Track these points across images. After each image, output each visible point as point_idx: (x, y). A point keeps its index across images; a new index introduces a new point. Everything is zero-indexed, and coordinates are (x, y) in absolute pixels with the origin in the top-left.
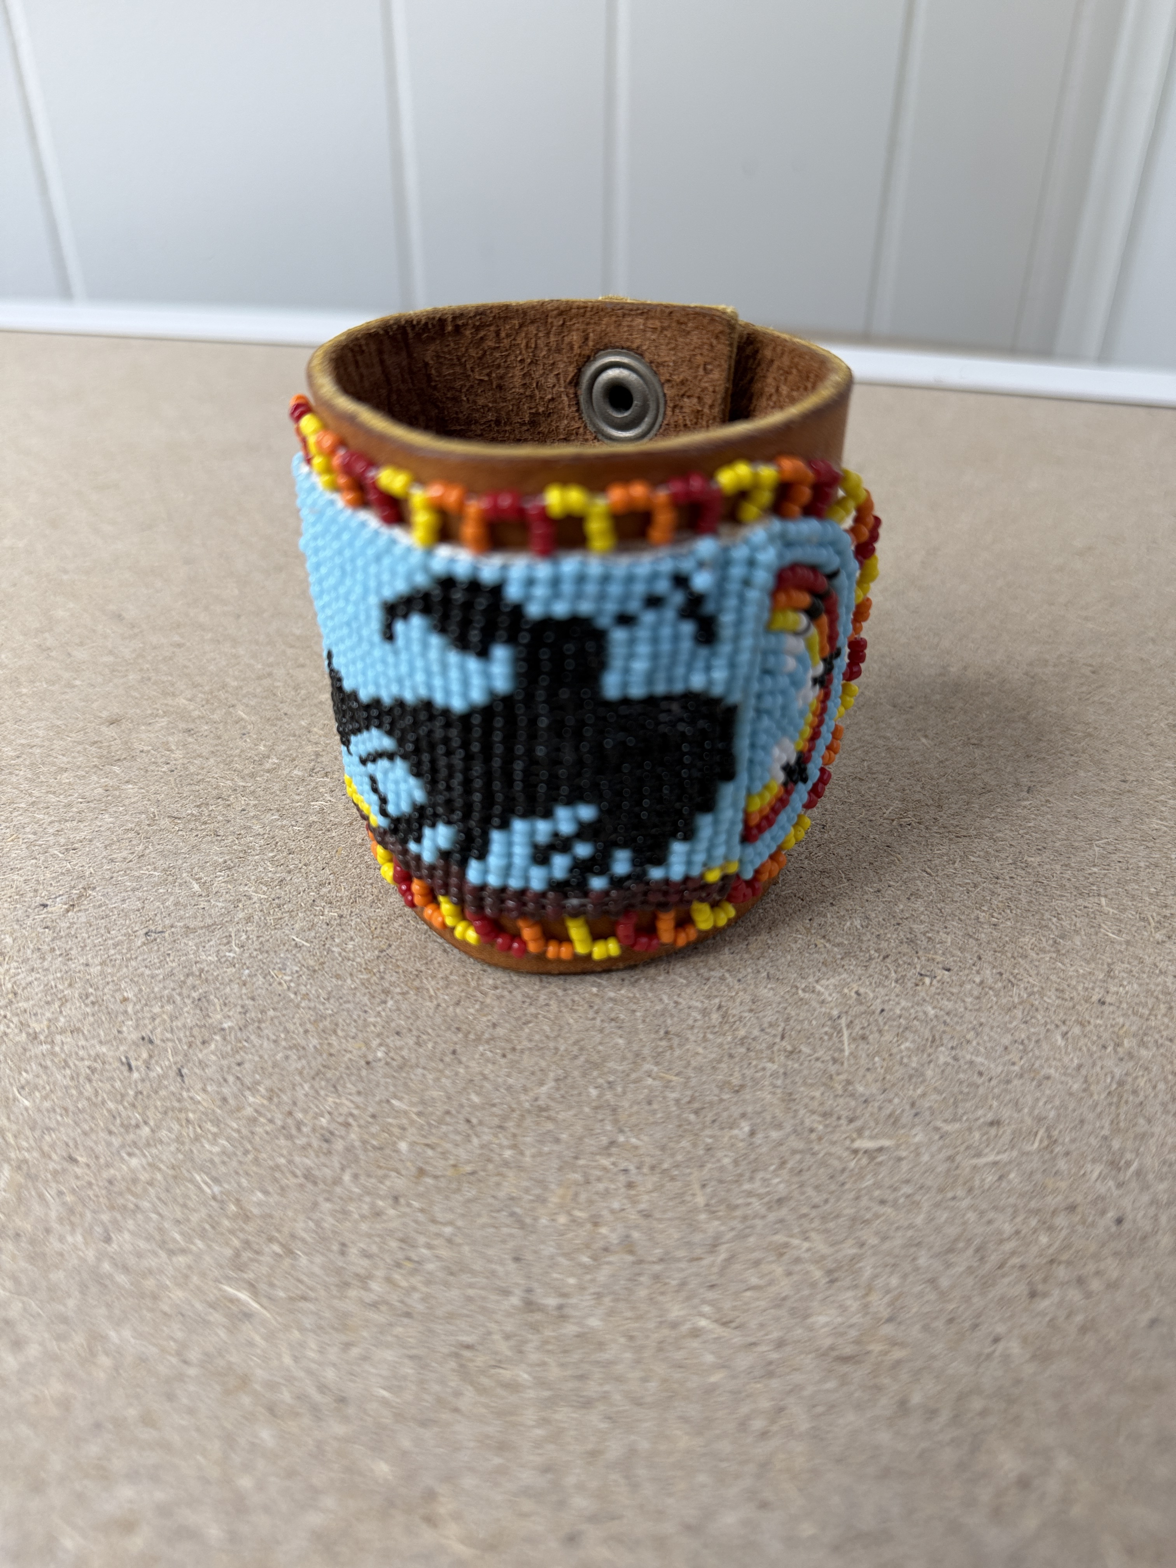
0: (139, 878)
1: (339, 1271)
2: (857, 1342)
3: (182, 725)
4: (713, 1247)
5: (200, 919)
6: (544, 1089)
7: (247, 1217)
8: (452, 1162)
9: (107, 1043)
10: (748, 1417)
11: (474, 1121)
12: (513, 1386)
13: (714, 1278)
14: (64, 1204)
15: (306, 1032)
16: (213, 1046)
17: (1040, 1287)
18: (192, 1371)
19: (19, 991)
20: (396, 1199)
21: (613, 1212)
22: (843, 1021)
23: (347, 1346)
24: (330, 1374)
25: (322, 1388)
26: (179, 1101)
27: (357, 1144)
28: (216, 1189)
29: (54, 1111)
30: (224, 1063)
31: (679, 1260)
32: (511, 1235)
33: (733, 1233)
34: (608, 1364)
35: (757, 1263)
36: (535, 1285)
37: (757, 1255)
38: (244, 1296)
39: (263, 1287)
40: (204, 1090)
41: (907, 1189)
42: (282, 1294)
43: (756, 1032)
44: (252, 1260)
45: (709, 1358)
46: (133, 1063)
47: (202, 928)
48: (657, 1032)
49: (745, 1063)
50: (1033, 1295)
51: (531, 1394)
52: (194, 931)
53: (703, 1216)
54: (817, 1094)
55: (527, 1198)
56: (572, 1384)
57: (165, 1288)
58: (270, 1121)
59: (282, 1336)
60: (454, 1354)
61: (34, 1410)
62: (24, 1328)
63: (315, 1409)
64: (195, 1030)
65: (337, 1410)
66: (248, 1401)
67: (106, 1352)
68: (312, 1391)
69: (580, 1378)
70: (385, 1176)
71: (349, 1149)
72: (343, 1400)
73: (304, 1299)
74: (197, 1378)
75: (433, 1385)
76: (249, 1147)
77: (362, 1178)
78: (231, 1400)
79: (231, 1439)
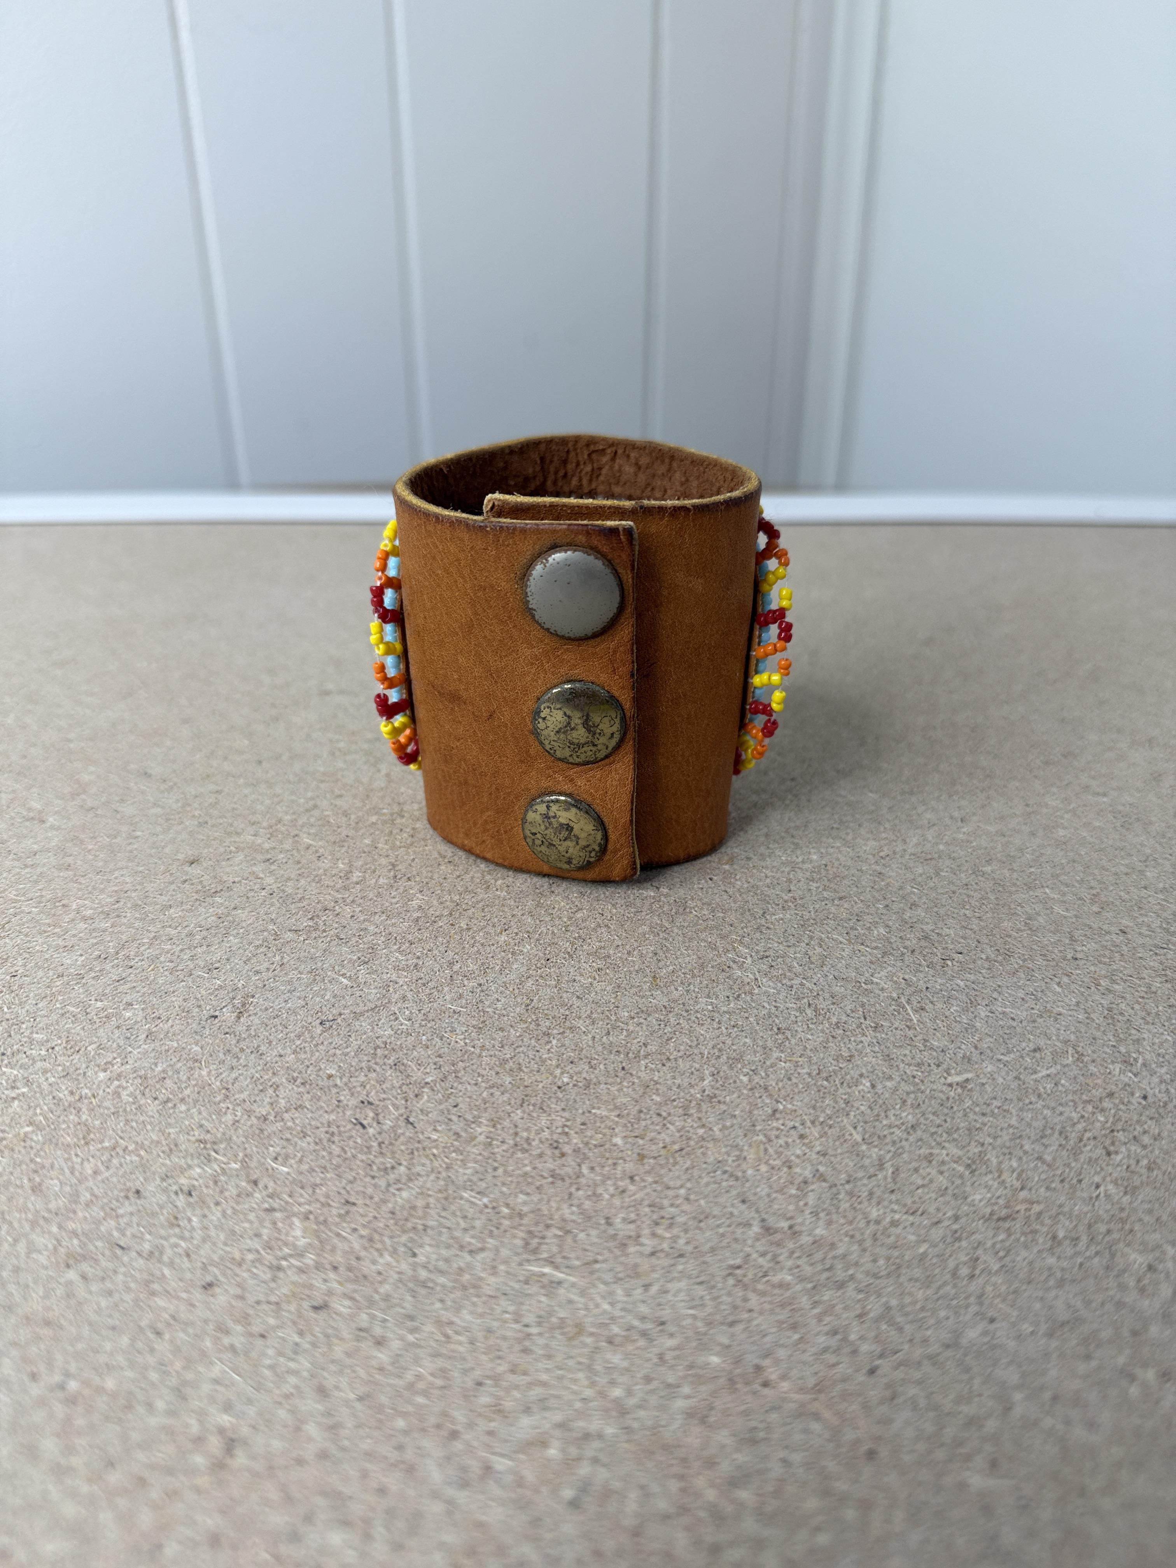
0: (290, 982)
1: (614, 1237)
2: (1007, 1207)
3: (259, 857)
4: (881, 1166)
5: (361, 1005)
6: (706, 1082)
7: (521, 1215)
8: (661, 1145)
9: (332, 1111)
10: (956, 1268)
11: (664, 1114)
12: (782, 1285)
13: (891, 1186)
14: (362, 1237)
15: (497, 1073)
16: (426, 1097)
17: (1112, 1148)
18: (534, 1330)
19: (230, 1086)
20: (632, 1178)
21: (798, 1157)
22: (903, 1000)
23: (647, 1287)
24: (644, 1309)
25: (643, 1319)
26: (419, 1142)
27: (581, 1146)
28: (485, 1200)
29: (314, 1170)
30: (442, 1107)
31: (861, 1179)
32: (731, 1186)
33: (891, 1154)
34: (844, 1256)
35: (916, 1170)
36: (766, 1216)
37: (914, 1164)
38: (547, 1270)
39: (559, 1260)
40: (435, 1130)
41: (996, 1103)
42: (577, 1263)
43: (844, 1018)
44: (540, 1244)
45: (912, 1238)
46: (365, 1122)
47: (368, 1011)
48: (771, 1029)
49: (846, 1040)
50: (1109, 1154)
51: (799, 1287)
52: (362, 1014)
53: (864, 1147)
54: (907, 1052)
55: (730, 1159)
56: (825, 1275)
57: (481, 1279)
58: (502, 1142)
59: (592, 1291)
60: (730, 1274)
61: (421, 1385)
62: (378, 1331)
63: (644, 1334)
64: (404, 1088)
65: (661, 1331)
66: (589, 1340)
67: (457, 1333)
68: (636, 1323)
69: (829, 1269)
70: (615, 1164)
71: (576, 1151)
72: (663, 1323)
73: (596, 1261)
74: (540, 1334)
75: (724, 1298)
76: (496, 1164)
77: (597, 1169)
78: (576, 1342)
79: (590, 1368)
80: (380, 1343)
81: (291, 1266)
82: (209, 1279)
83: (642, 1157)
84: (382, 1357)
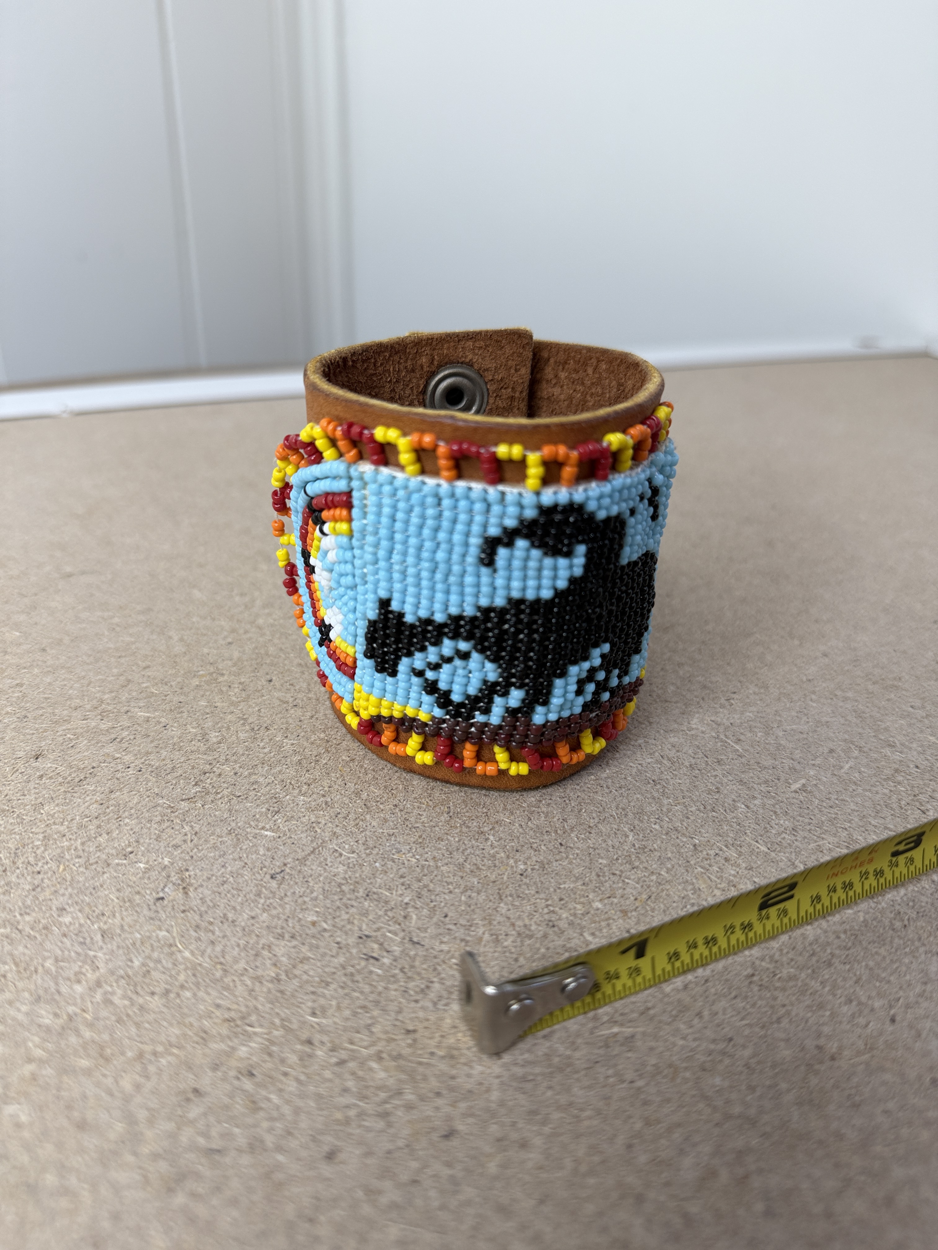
0: (215, 847)
3: (103, 739)
5: (299, 851)
6: (631, 838)
8: (632, 898)
9: (338, 954)
10: (892, 924)
11: (617, 872)
12: (791, 978)
14: (443, 1057)
15: (462, 877)
16: (414, 917)
18: (640, 1083)
19: (222, 960)
21: (734, 876)
22: (722, 737)
23: (699, 1015)
24: (709, 1033)
25: (714, 1041)
26: (435, 957)
27: (571, 918)
29: (357, 1013)
30: (435, 920)
38: (616, 1030)
39: (618, 1018)
40: (442, 942)
41: (834, 797)
43: (693, 761)
46: (375, 955)
47: (309, 855)
48: (649, 783)
49: (705, 777)
51: (803, 975)
52: (305, 859)
53: (773, 854)
54: (752, 775)
55: (690, 893)
56: (814, 959)
57: (569, 1057)
58: (506, 935)
59: (661, 1033)
60: (751, 983)
61: (583, 1168)
62: (514, 1136)
63: (723, 1053)
64: (389, 913)
65: (734, 1046)
66: (688, 1074)
67: (582, 1110)
68: (712, 1047)
69: (813, 954)
70: (608, 925)
72: (731, 1040)
73: (649, 1009)
74: (647, 1084)
75: (759, 1003)
76: (515, 956)
77: (597, 933)
78: (679, 1080)
79: (703, 1096)
80: (524, 1145)
81: (396, 1107)
82: (326, 1148)
83: (625, 912)
84: (534, 1157)
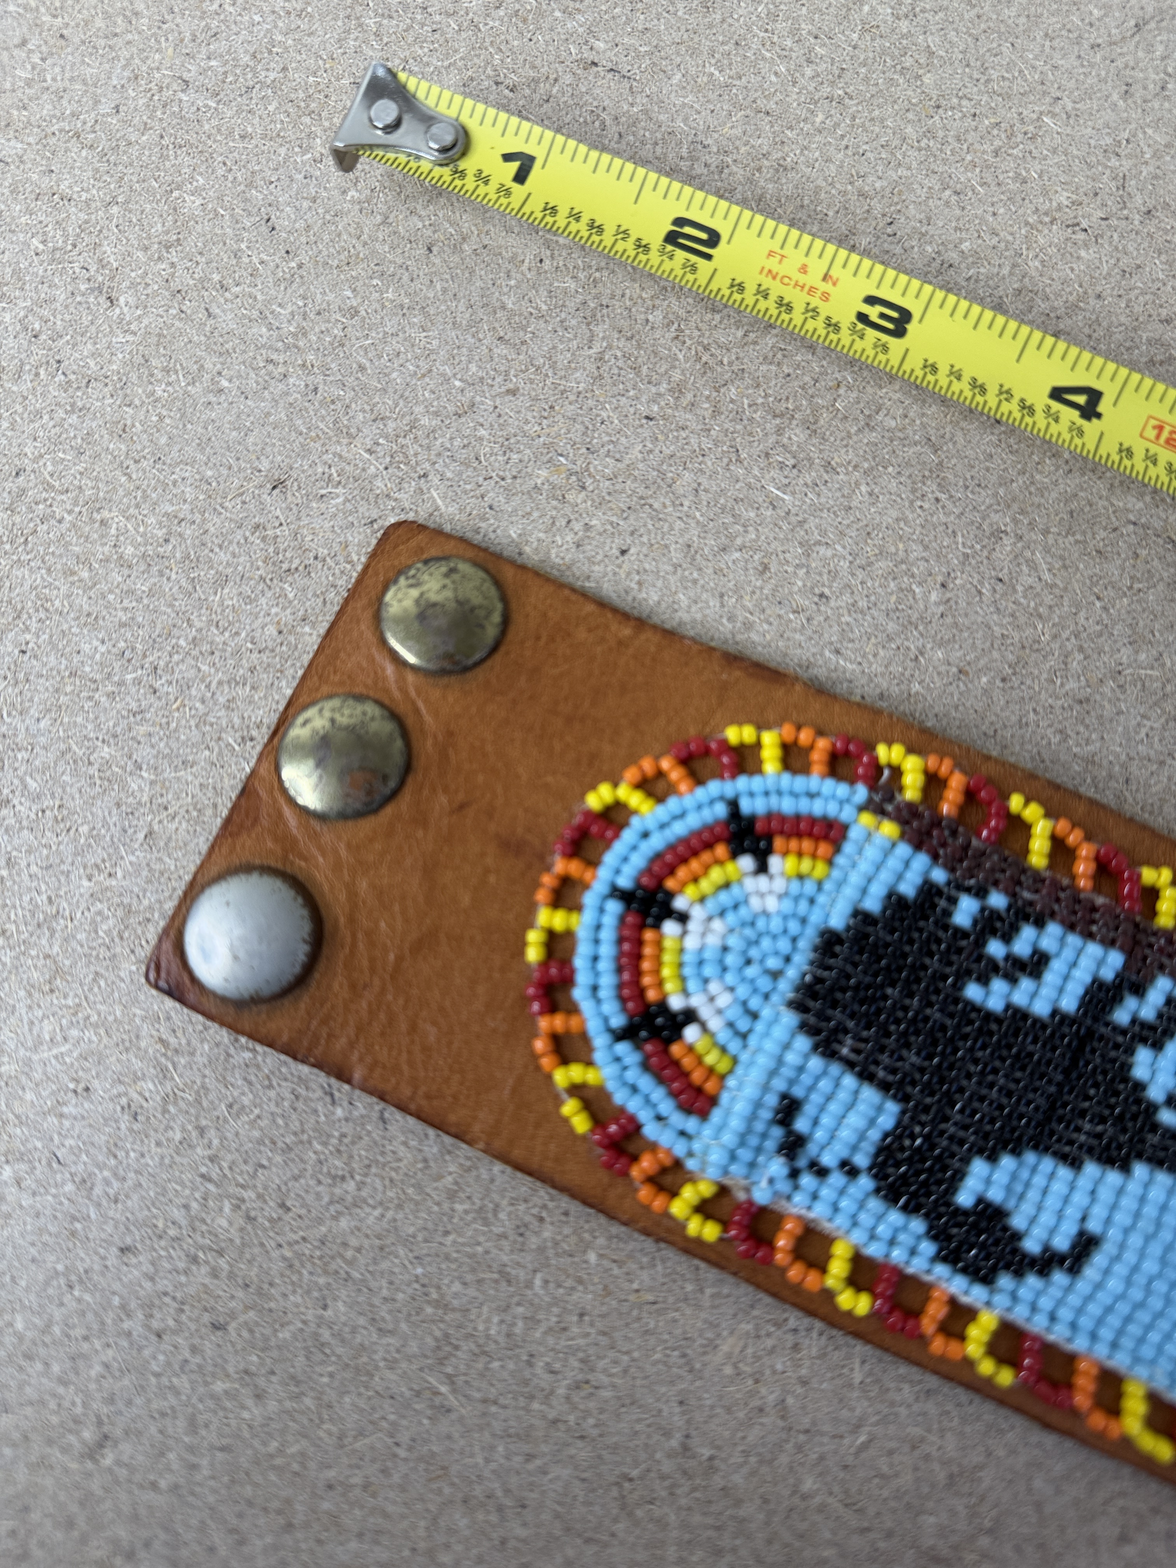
1: (526, 1383)
2: (955, 1548)
4: (857, 1428)
7: (446, 1307)
8: (635, 1285)
12: (660, 1522)
13: (850, 1460)
14: (283, 1258)
18: (402, 1453)
20: (581, 1315)
21: (774, 1372)
23: (530, 1457)
24: (514, 1480)
25: (507, 1491)
26: (382, 1153)
27: (549, 1244)
28: (419, 1271)
29: (263, 1142)
31: (822, 1434)
32: (680, 1377)
33: (877, 1418)
34: (743, 1520)
35: (891, 1453)
36: (694, 1433)
37: (893, 1445)
38: (443, 1389)
39: (460, 1382)
40: (405, 1144)
42: (477, 1395)
44: (451, 1354)
45: (827, 1535)
51: (675, 1533)
53: (855, 1394)
55: (700, 1341)
56: (710, 1533)
57: (377, 1368)
58: (469, 1198)
59: (476, 1435)
60: (617, 1484)
61: (278, 1461)
62: (261, 1382)
63: (500, 1509)
65: (519, 1514)
66: (447, 1490)
67: (331, 1420)
68: (499, 1493)
69: (718, 1528)
70: (573, 1289)
71: (541, 1250)
72: (524, 1506)
73: (495, 1403)
74: (405, 1460)
75: (597, 1508)
76: (449, 1227)
77: (552, 1286)
78: (434, 1486)
79: (435, 1520)
80: (259, 1396)
81: (207, 1262)
82: (128, 1241)
83: (607, 1292)
84: (253, 1412)
